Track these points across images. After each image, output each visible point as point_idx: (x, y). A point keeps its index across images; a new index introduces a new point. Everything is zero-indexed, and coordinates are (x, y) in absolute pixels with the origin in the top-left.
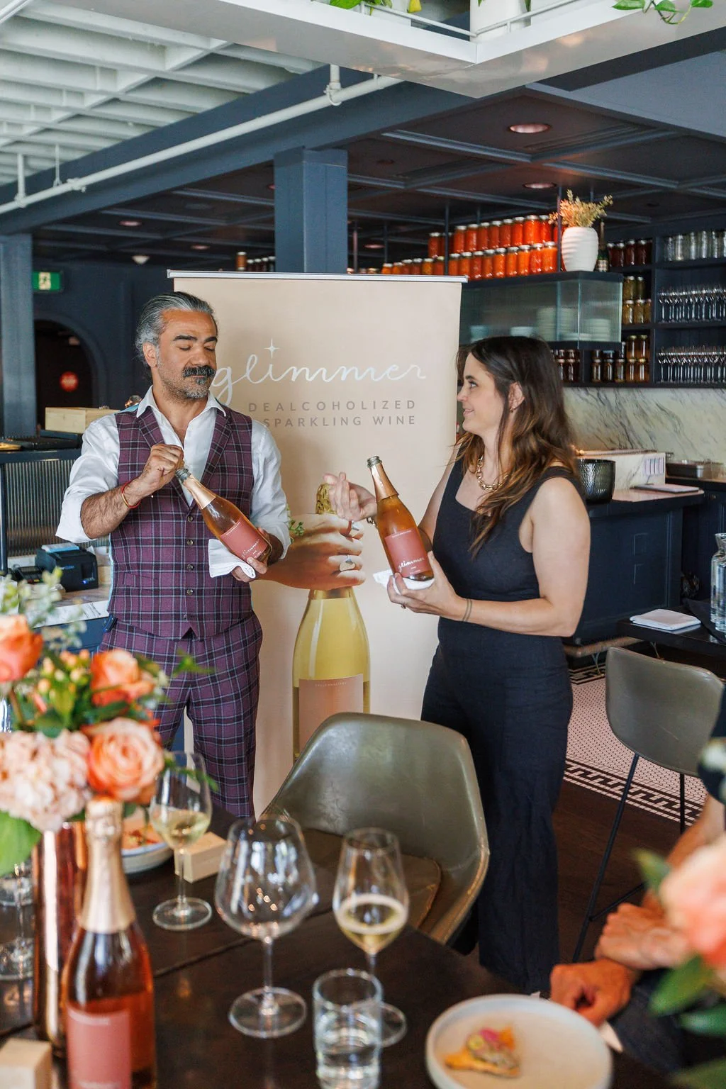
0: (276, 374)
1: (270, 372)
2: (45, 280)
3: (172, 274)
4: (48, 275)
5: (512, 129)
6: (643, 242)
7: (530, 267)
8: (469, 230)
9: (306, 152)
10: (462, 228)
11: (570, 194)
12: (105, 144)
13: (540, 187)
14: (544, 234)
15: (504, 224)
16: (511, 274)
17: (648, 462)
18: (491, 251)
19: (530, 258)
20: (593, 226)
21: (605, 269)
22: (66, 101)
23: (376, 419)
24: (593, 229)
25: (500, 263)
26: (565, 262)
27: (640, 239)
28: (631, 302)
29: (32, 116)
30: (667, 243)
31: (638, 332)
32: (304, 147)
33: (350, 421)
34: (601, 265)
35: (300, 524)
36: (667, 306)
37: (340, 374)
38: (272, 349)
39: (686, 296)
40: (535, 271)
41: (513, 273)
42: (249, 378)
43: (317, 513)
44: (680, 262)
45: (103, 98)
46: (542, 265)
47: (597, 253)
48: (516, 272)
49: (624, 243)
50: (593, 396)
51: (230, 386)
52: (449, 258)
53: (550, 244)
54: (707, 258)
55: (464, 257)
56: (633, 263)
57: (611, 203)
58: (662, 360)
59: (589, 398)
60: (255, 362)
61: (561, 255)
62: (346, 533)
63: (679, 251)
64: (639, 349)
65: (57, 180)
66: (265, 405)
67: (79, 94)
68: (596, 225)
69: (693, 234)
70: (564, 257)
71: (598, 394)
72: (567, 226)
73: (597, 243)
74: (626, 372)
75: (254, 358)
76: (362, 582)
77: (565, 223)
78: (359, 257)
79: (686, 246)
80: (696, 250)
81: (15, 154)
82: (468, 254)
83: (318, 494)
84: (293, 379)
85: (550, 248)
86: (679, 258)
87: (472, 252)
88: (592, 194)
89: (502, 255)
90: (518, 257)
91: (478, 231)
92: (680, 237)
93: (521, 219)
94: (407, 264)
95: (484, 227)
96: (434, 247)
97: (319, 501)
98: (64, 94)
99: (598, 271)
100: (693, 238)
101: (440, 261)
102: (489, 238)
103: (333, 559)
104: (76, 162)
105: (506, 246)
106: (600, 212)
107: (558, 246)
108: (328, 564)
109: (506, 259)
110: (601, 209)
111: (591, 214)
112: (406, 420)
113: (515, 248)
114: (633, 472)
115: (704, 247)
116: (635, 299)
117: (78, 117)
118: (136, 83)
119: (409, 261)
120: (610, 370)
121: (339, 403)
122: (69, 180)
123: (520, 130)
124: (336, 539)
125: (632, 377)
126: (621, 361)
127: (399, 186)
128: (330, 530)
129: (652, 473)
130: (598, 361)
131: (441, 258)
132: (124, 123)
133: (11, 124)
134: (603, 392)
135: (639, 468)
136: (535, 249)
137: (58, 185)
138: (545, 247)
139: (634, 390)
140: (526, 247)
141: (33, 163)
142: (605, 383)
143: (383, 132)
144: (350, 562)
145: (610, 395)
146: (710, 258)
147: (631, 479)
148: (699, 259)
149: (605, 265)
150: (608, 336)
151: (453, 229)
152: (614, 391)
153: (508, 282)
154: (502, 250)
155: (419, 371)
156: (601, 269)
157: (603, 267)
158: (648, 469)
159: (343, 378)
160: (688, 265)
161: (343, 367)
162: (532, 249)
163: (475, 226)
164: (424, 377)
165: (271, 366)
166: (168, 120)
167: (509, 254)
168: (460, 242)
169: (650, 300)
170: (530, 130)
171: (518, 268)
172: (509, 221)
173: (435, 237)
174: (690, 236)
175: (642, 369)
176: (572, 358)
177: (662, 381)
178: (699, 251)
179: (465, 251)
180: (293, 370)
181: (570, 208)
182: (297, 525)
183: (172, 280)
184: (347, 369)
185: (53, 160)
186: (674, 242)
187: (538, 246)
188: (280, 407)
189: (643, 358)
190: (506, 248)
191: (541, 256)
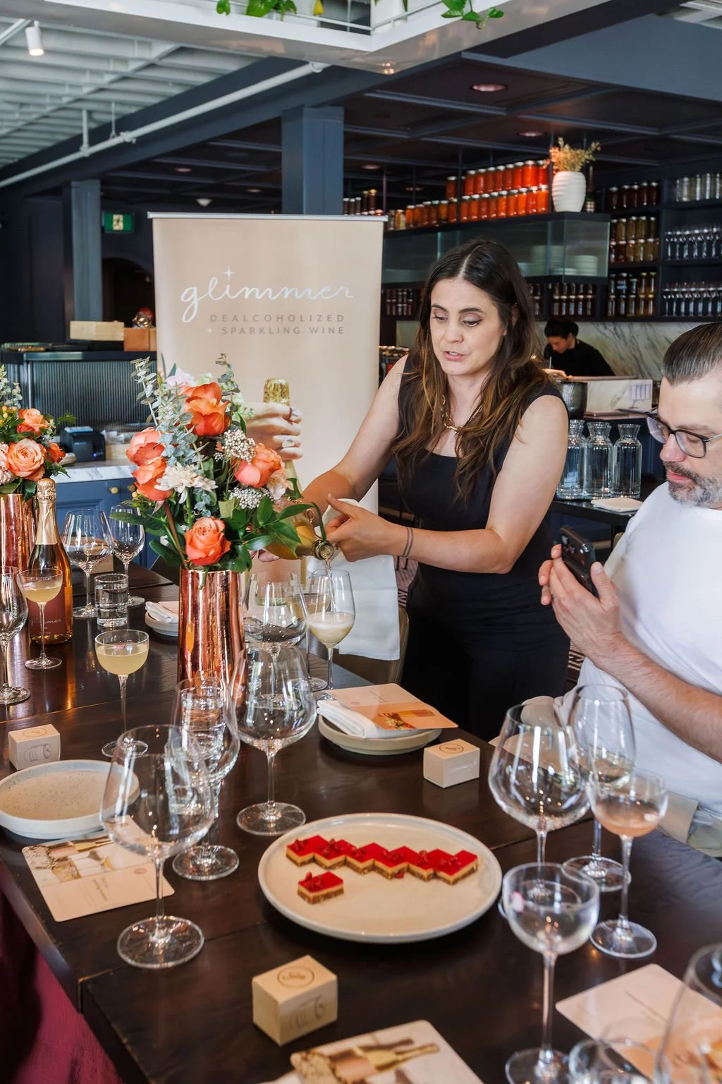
0: (232, 293)
1: (227, 292)
2: (118, 221)
3: (151, 215)
4: (121, 217)
5: (475, 88)
6: (654, 184)
7: (526, 208)
8: (479, 174)
9: (306, 110)
10: (472, 172)
11: (561, 141)
12: (154, 101)
13: (533, 135)
14: (541, 178)
15: (507, 169)
16: (512, 214)
17: (634, 388)
18: (496, 194)
19: (527, 198)
20: (581, 171)
21: (592, 210)
22: (112, 66)
23: (312, 328)
24: (581, 174)
25: (503, 204)
26: (555, 203)
27: (652, 182)
28: (642, 241)
29: (87, 79)
30: (675, 184)
31: (648, 270)
32: (304, 106)
33: (291, 331)
34: (589, 206)
35: (251, 410)
36: (673, 244)
37: (283, 293)
38: (229, 273)
39: (689, 236)
40: (530, 212)
41: (513, 214)
42: (211, 296)
43: (265, 401)
44: (686, 203)
45: (140, 64)
46: (535, 207)
47: (585, 195)
48: (515, 213)
49: (638, 185)
50: (610, 330)
51: (196, 302)
52: (461, 200)
53: (544, 187)
54: (710, 199)
55: (474, 199)
56: (645, 204)
57: (599, 149)
58: (667, 296)
59: (607, 332)
60: (215, 285)
61: (552, 197)
62: (288, 418)
63: (686, 192)
64: (648, 285)
65: (113, 132)
66: (224, 317)
67: (124, 60)
68: (584, 170)
69: (698, 176)
70: (554, 199)
71: (615, 329)
72: (557, 171)
73: (585, 186)
74: (637, 307)
75: (214, 281)
76: (300, 457)
77: (555, 167)
78: (388, 199)
79: (692, 187)
80: (701, 191)
81: (80, 110)
82: (476, 196)
83: (266, 387)
84: (246, 296)
85: (543, 190)
86: (685, 199)
87: (480, 194)
88: (585, 140)
89: (505, 197)
90: (517, 198)
91: (485, 175)
92: (686, 179)
93: (520, 164)
94: (426, 206)
95: (490, 172)
96: (451, 190)
97: (266, 392)
98: (111, 61)
99: (586, 211)
100: (699, 180)
101: (453, 203)
102: (495, 181)
103: (277, 438)
104: (132, 115)
105: (507, 189)
106: (587, 157)
107: (550, 189)
108: (273, 442)
109: (508, 201)
110: (589, 155)
111: (580, 159)
112: (337, 331)
113: (515, 191)
114: (619, 395)
115: (708, 188)
116: (646, 238)
117: (124, 78)
118: (166, 52)
119: (429, 203)
120: (623, 305)
121: (282, 316)
122: (122, 133)
123: (483, 89)
124: (279, 423)
125: (642, 312)
126: (633, 296)
127: (404, 136)
128: (275, 415)
129: (638, 397)
130: (613, 297)
131: (455, 200)
132: (164, 82)
133: (72, 86)
134: (619, 327)
135: (624, 393)
136: (532, 191)
137: (113, 137)
138: (540, 189)
139: (646, 323)
140: (524, 190)
141: (96, 116)
142: (619, 318)
143: (366, 92)
144: (291, 441)
145: (625, 328)
146: (713, 199)
147: (616, 402)
148: (703, 200)
149: (592, 206)
150: (595, 271)
151: (465, 173)
152: (629, 326)
153: (509, 221)
154: (504, 193)
155: (347, 292)
156: (588, 210)
157: (591, 208)
158: (634, 393)
159: (286, 295)
160: (693, 206)
161: (285, 288)
162: (530, 192)
163: (482, 171)
164: (351, 297)
165: (228, 287)
166: (203, 79)
167: (509, 196)
168: (470, 187)
169: (658, 239)
170: (491, 89)
171: (516, 210)
172: (511, 166)
173: (452, 181)
174: (696, 178)
175: (651, 303)
176: (590, 294)
177: (667, 315)
178: (703, 192)
179: (474, 194)
180: (245, 290)
181: (560, 154)
182: (247, 411)
183: (151, 220)
184: (289, 290)
185: (110, 113)
186: (682, 182)
187: (534, 189)
188: (235, 318)
189: (652, 294)
190: (508, 191)
191: (536, 197)
